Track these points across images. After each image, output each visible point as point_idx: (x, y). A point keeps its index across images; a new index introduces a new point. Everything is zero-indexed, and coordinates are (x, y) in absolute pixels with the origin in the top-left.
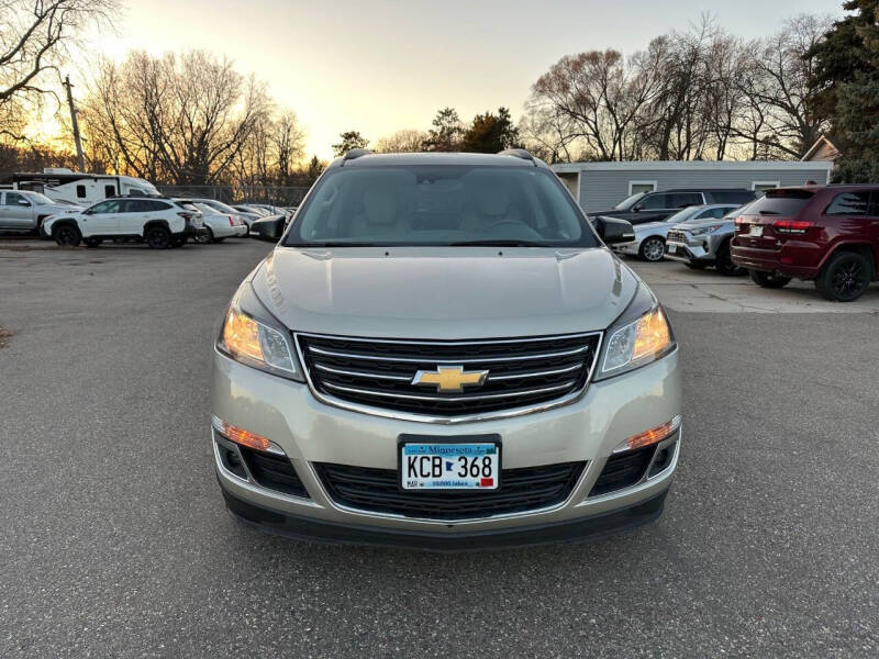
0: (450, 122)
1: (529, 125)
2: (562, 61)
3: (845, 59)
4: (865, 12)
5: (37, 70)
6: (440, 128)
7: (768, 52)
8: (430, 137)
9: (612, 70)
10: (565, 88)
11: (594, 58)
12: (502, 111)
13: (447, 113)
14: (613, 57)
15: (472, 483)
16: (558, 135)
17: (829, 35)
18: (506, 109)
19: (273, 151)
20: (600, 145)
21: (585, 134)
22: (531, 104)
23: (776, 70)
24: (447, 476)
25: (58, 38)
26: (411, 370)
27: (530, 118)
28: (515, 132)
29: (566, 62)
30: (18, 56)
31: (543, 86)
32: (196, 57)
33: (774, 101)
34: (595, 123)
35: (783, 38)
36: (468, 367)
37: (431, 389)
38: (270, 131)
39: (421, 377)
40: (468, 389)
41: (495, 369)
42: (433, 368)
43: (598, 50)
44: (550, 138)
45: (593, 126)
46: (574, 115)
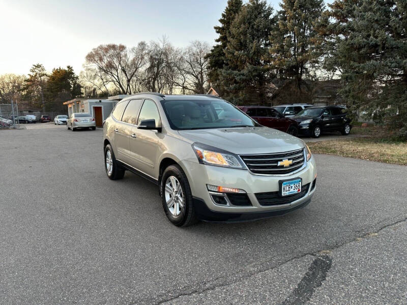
0: (40, 71)
1: (85, 75)
2: (99, 47)
3: (219, 60)
4: (223, 44)
6: (35, 73)
7: (185, 53)
8: (28, 77)
9: (123, 53)
10: (101, 59)
11: (114, 47)
12: (68, 67)
13: (38, 66)
14: (122, 48)
15: (296, 191)
16: (101, 81)
17: (212, 51)
18: (71, 67)
20: (121, 86)
21: (113, 81)
22: (86, 66)
23: (189, 61)
24: (292, 190)
26: (277, 162)
27: (85, 72)
28: (77, 78)
29: (101, 48)
31: (90, 57)
33: (188, 73)
34: (118, 77)
35: (190, 49)
36: (289, 159)
37: (282, 167)
39: (280, 164)
40: (291, 165)
41: (293, 159)
42: (281, 160)
43: (115, 44)
44: (97, 82)
45: (117, 78)
46: (106, 72)
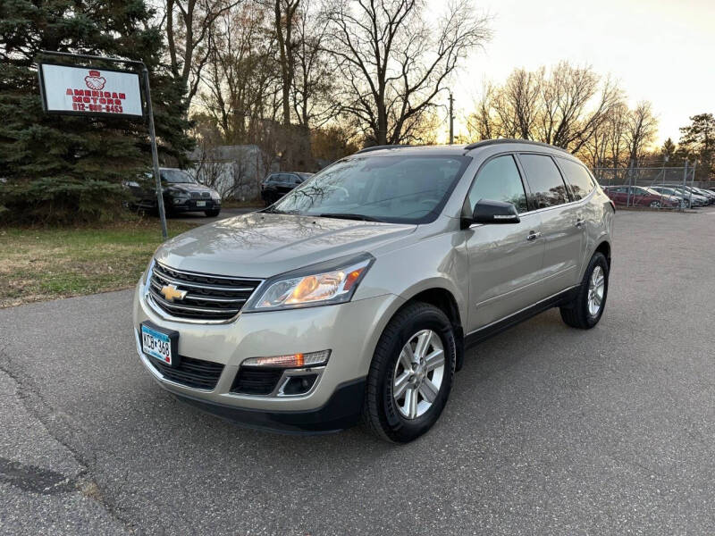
5: (437, 91)
15: (163, 357)
19: (627, 136)
24: (156, 350)
25: (453, 67)
30: (424, 84)
32: (562, 66)
38: (624, 119)
